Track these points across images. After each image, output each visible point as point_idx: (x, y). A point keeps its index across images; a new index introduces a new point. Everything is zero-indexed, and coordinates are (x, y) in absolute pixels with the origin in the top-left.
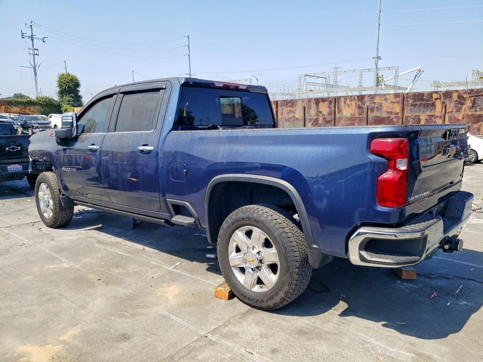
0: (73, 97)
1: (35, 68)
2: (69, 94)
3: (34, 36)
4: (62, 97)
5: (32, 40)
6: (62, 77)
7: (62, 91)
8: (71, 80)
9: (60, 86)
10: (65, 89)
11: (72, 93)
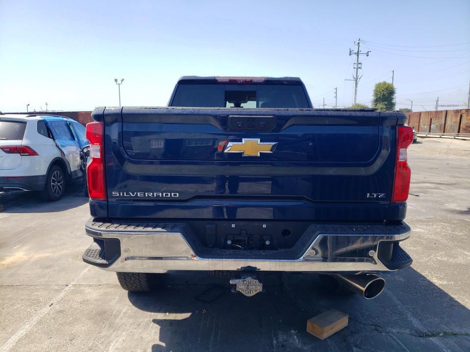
0: (386, 105)
1: (356, 81)
2: (383, 102)
3: (360, 52)
4: (376, 105)
5: (358, 56)
6: (378, 86)
7: (377, 99)
8: (387, 89)
9: (376, 95)
10: (380, 98)
11: (385, 101)
